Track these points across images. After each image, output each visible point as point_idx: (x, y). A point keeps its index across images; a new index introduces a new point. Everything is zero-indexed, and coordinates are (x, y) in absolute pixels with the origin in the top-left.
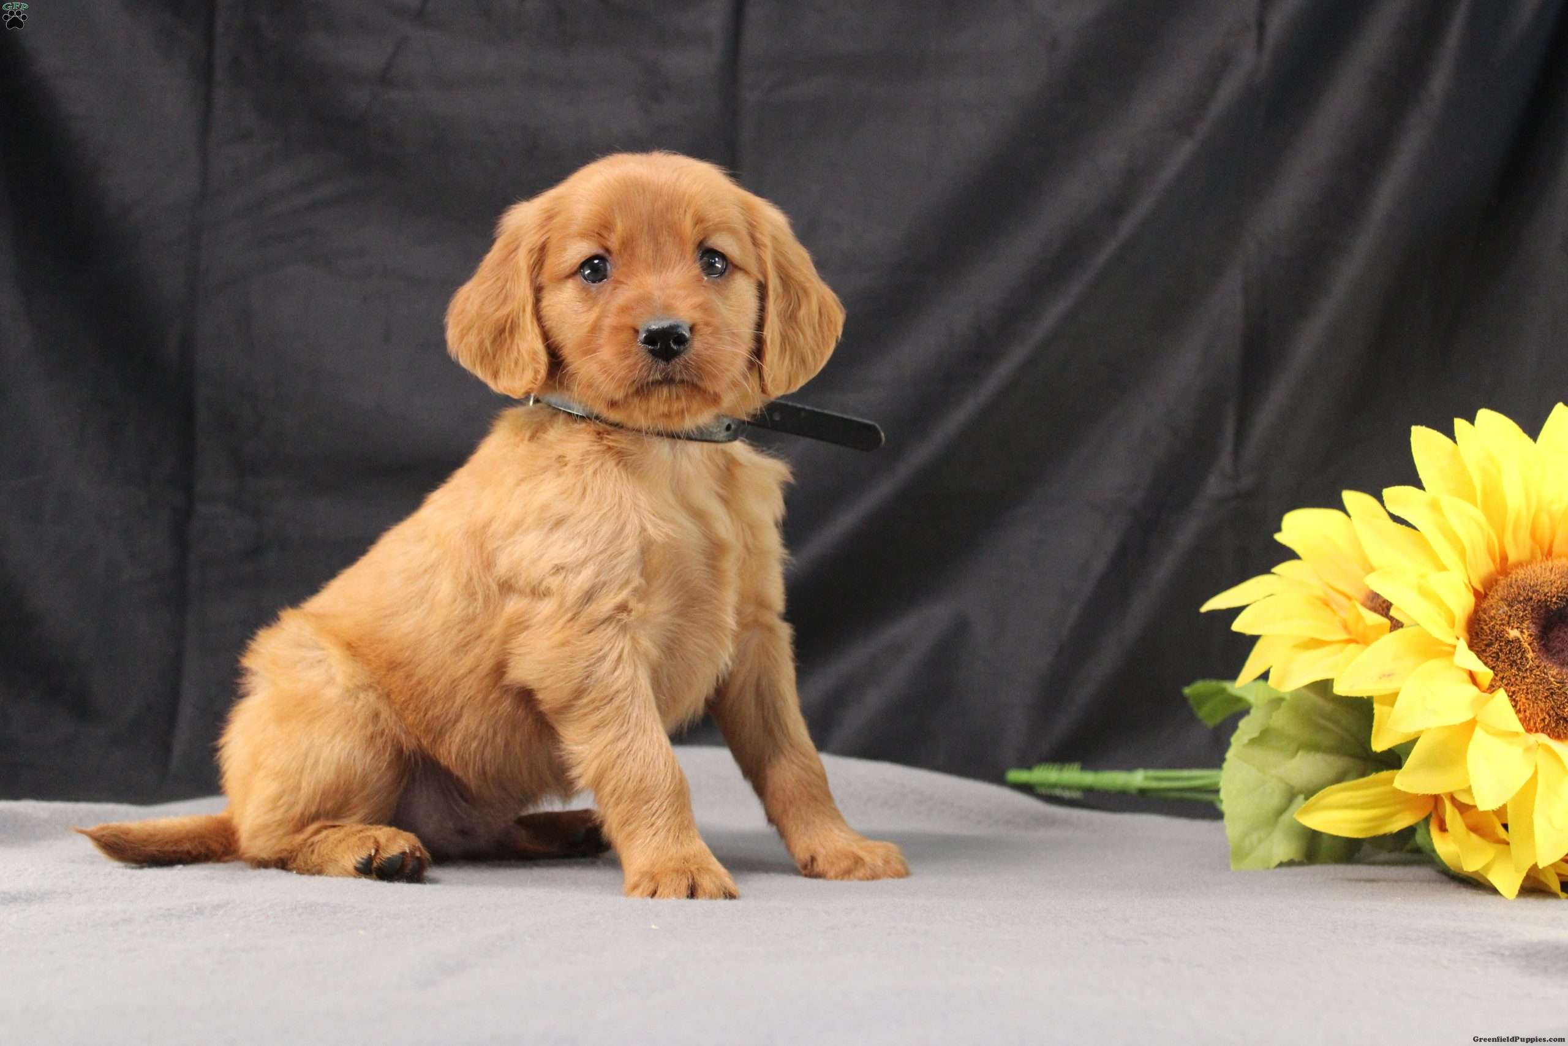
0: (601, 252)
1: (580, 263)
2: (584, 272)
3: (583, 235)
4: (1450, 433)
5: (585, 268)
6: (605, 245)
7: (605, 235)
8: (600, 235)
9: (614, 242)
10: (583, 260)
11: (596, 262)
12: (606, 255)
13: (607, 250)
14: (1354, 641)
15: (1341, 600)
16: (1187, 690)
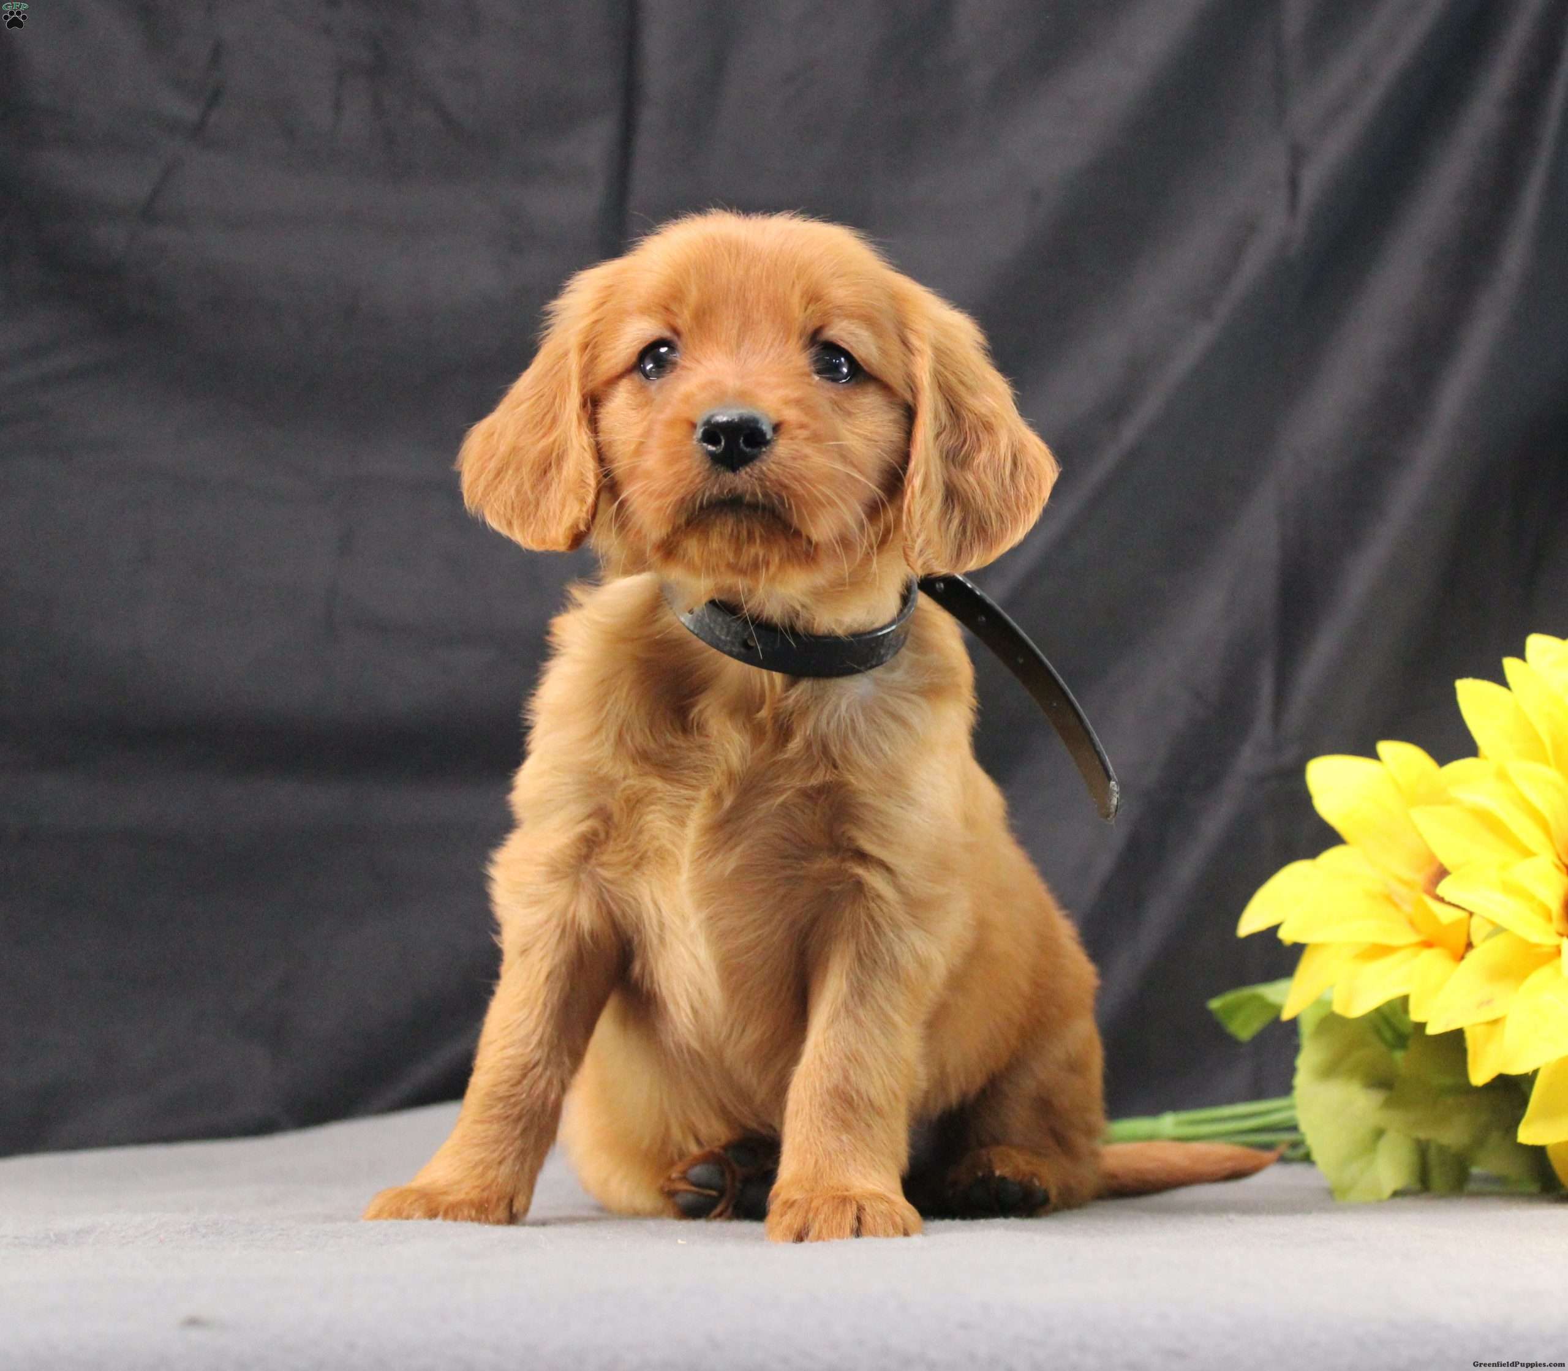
0: (667, 334)
1: (636, 354)
2: (645, 368)
3: (645, 311)
4: (1501, 681)
5: (647, 361)
6: (671, 322)
7: (674, 307)
8: (667, 309)
9: (684, 320)
10: (641, 347)
11: (663, 350)
12: (675, 338)
13: (676, 331)
14: (1428, 944)
15: (1403, 890)
16: (1215, 1004)
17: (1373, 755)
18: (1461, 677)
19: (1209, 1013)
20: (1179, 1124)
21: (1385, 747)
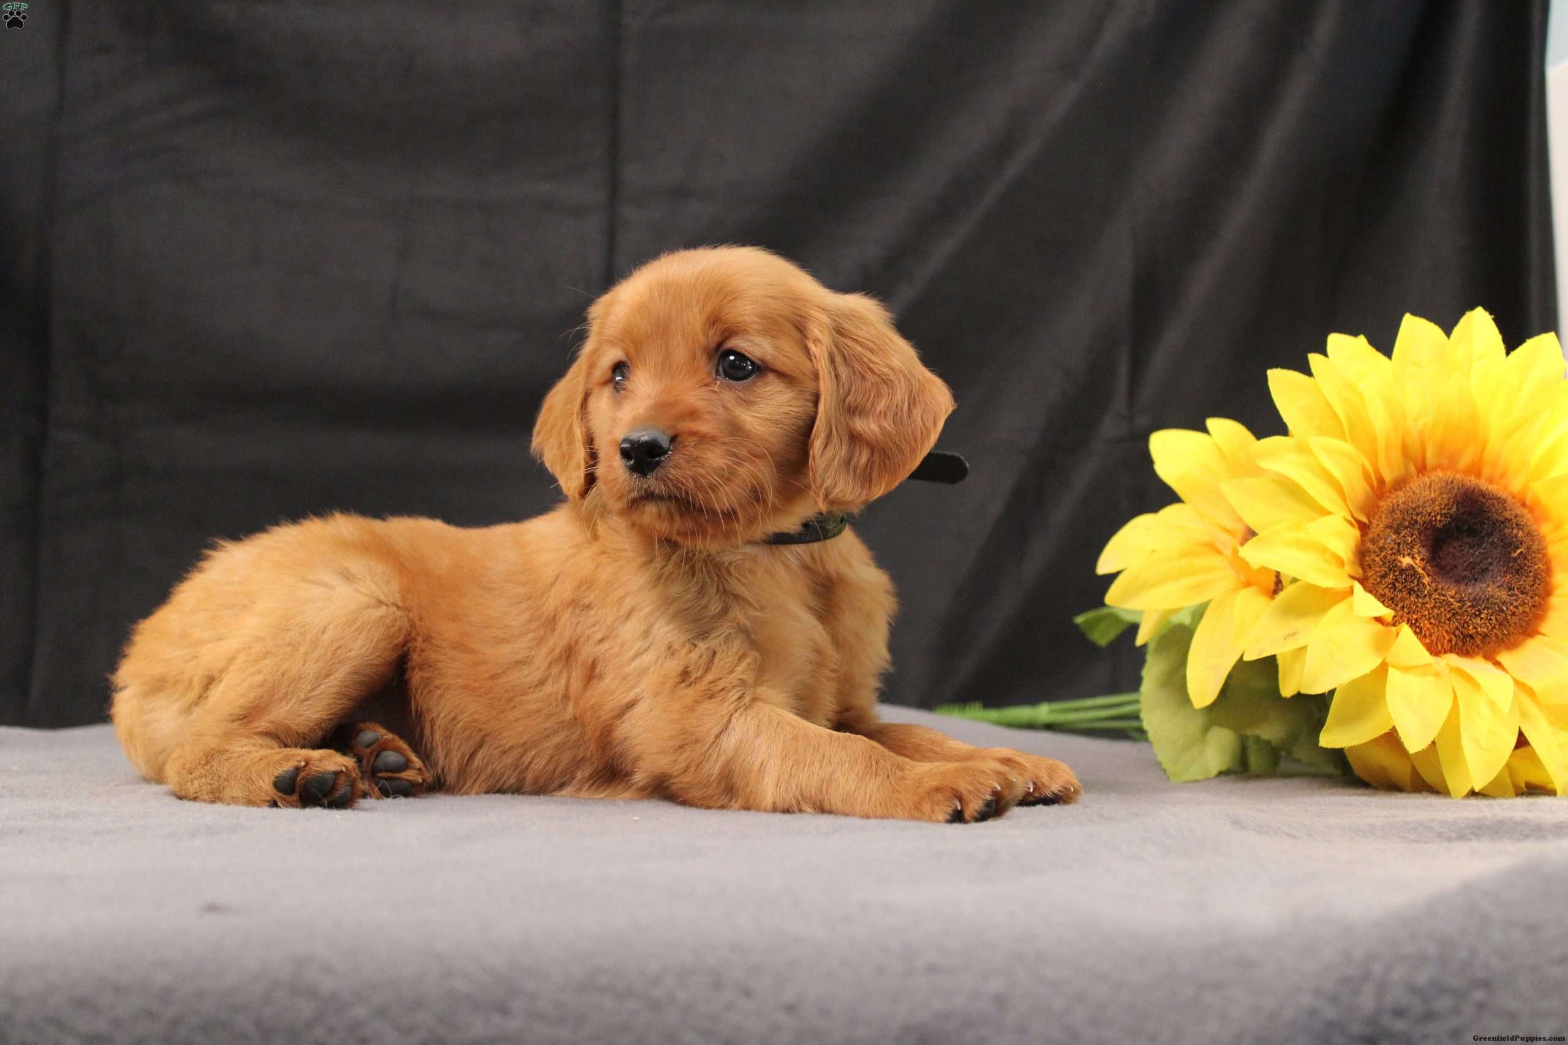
0: (624, 358)
1: (610, 370)
4: (1306, 370)
13: (628, 357)
14: (1248, 584)
15: (1226, 538)
16: (1080, 620)
17: (1204, 430)
18: (1271, 368)
19: (1077, 626)
20: (1052, 712)
21: (1212, 423)
